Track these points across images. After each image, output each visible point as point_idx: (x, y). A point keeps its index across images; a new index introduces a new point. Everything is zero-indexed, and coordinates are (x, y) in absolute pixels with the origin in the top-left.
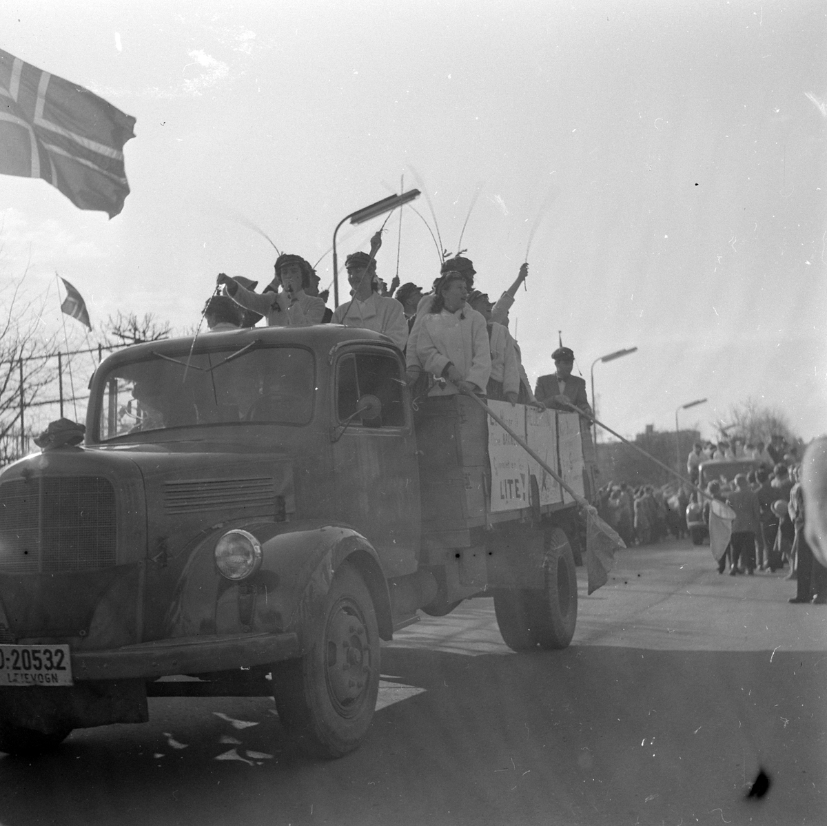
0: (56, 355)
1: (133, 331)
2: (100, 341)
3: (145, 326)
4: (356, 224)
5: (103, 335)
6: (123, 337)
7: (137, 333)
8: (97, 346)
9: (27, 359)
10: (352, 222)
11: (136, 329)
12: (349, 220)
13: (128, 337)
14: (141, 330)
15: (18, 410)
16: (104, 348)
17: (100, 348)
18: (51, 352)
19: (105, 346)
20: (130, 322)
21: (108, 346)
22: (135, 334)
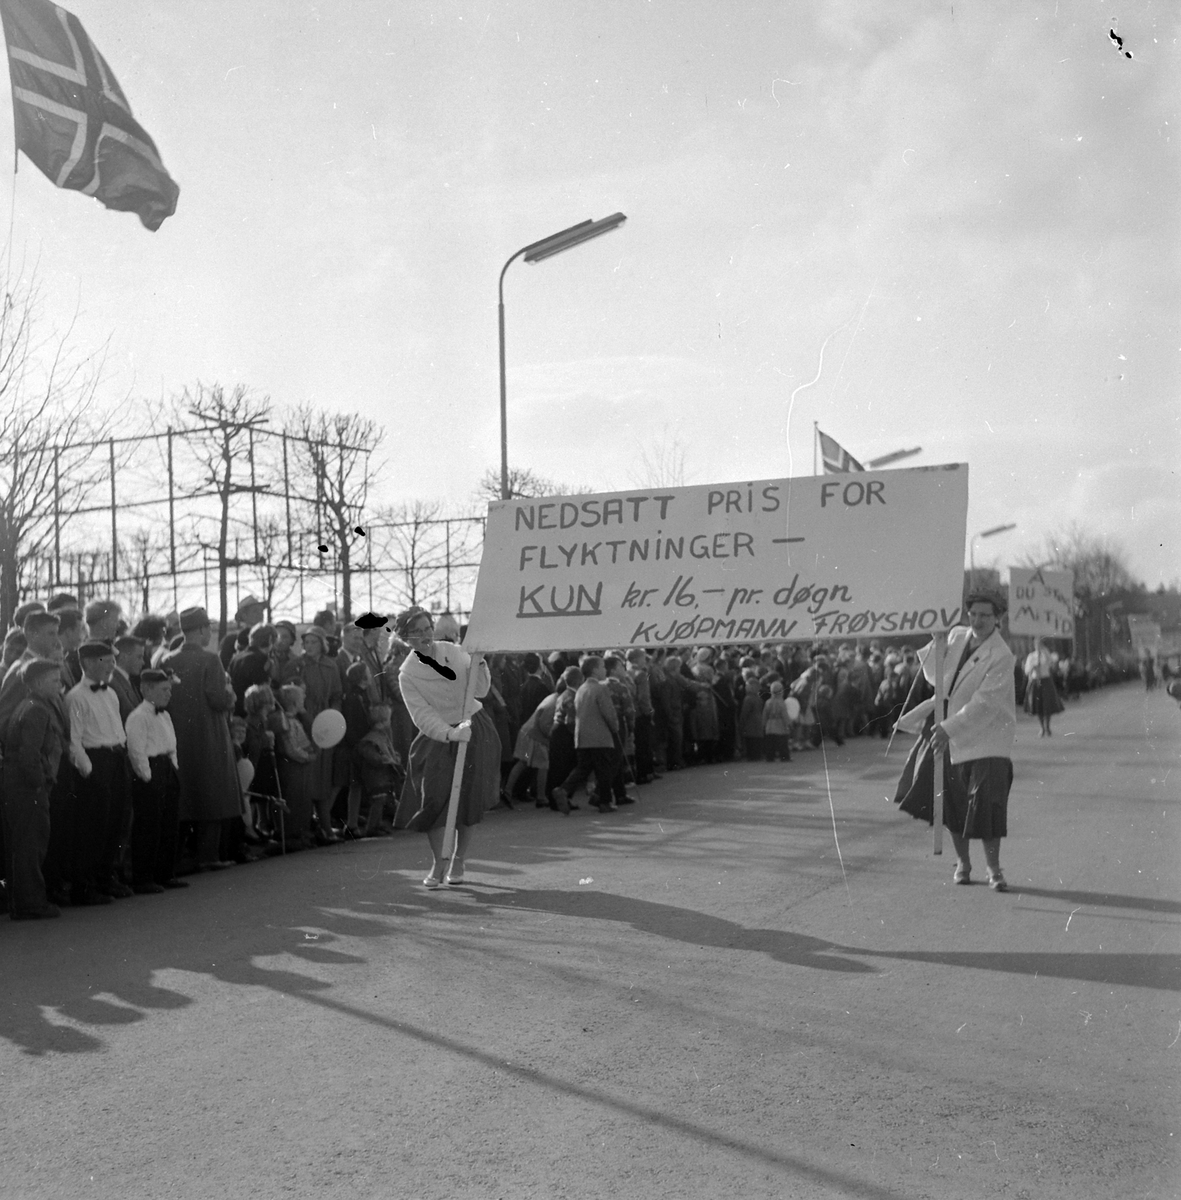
0: (105, 442)
1: (217, 409)
2: (170, 424)
3: (235, 403)
4: (533, 262)
5: (174, 414)
6: (204, 417)
7: (223, 412)
8: (166, 430)
10: (527, 259)
11: (222, 407)
12: (523, 256)
13: (211, 419)
14: (230, 408)
16: (175, 433)
17: (170, 433)
18: (99, 438)
19: (178, 430)
20: (214, 397)
21: (182, 429)
22: (220, 414)
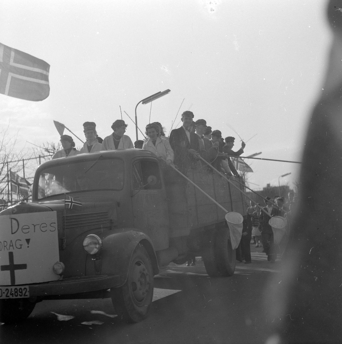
0: (22, 160)
1: (53, 150)
2: (40, 154)
3: (58, 147)
4: (144, 104)
5: (41, 152)
6: (49, 152)
7: (55, 150)
8: (38, 156)
9: (10, 162)
10: (143, 103)
11: (54, 149)
12: (141, 102)
13: (51, 152)
14: (57, 149)
15: (7, 183)
16: (41, 157)
17: (40, 157)
18: (20, 159)
19: (42, 156)
20: (52, 145)
21: (43, 156)
22: (54, 151)
